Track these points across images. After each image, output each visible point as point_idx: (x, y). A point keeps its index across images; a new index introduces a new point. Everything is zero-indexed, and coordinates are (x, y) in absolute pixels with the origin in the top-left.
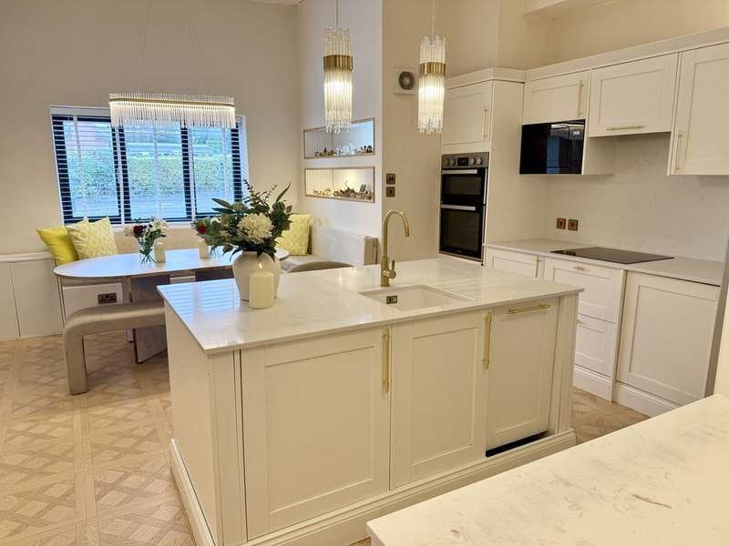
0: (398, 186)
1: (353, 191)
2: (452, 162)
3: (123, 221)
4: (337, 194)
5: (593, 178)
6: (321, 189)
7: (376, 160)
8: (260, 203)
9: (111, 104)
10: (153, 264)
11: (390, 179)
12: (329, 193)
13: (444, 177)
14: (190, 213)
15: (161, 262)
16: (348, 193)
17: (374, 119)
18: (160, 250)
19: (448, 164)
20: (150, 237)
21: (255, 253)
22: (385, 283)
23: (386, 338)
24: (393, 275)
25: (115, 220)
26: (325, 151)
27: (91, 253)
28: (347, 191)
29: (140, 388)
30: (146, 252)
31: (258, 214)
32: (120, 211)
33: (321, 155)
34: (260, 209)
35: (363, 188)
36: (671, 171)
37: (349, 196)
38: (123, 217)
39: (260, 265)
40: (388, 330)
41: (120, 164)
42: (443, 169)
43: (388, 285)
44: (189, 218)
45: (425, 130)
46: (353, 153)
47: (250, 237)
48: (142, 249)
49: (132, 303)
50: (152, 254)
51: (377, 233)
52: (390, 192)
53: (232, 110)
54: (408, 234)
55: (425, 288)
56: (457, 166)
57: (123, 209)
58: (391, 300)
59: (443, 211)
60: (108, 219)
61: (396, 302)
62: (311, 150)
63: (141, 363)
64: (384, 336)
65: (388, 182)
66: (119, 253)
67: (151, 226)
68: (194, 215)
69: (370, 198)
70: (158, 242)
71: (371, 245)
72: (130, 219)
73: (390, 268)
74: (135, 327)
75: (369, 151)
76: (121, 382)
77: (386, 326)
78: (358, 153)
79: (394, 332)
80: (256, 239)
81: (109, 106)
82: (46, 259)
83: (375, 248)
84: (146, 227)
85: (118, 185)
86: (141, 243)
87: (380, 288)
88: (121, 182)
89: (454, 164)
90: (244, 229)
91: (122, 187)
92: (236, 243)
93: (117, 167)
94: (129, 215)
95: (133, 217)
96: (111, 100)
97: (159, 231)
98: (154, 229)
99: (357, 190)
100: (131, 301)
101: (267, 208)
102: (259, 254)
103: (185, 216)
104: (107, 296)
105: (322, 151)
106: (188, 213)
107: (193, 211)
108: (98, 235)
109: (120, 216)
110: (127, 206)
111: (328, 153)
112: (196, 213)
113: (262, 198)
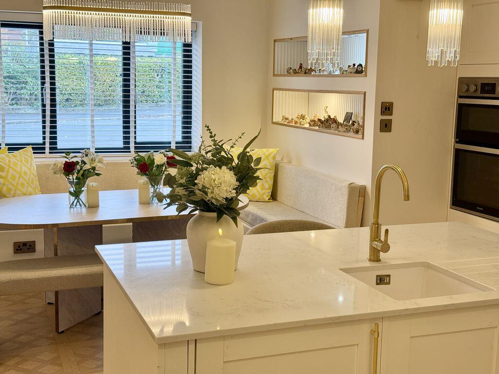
0: (396, 118)
1: (335, 121)
2: (473, 88)
3: (47, 150)
4: (313, 123)
6: (293, 115)
7: (368, 83)
8: (223, 154)
9: (45, 12)
10: (84, 210)
11: (387, 108)
12: (303, 122)
13: (461, 107)
14: (128, 143)
15: (93, 207)
16: (328, 123)
17: (368, 32)
18: (93, 193)
19: (468, 90)
20: (83, 175)
21: (215, 215)
22: (375, 257)
23: (375, 334)
24: (386, 248)
25: (38, 149)
26: (301, 67)
27: (10, 190)
28: (327, 121)
29: (61, 365)
30: (76, 194)
31: (220, 168)
32: (44, 138)
33: (295, 72)
34: (221, 161)
35: (348, 117)
37: (329, 127)
38: (47, 146)
39: (220, 231)
40: (377, 325)
41: (48, 80)
42: (460, 97)
43: (378, 260)
44: (126, 149)
45: (436, 62)
46: (338, 73)
47: (210, 196)
48: (72, 190)
49: (57, 258)
50: (83, 197)
51: (365, 180)
52: (385, 126)
53: (188, 19)
54: (407, 198)
55: (428, 266)
56: (478, 94)
57: (48, 135)
58: (382, 280)
59: (457, 152)
60: (30, 148)
61: (389, 283)
62: (281, 66)
63: (62, 332)
64: (372, 332)
65: (383, 113)
66: (43, 192)
67: (84, 163)
68: (132, 145)
69: (357, 132)
70: (91, 182)
71: (357, 194)
72: (56, 148)
73: (383, 238)
74: (59, 288)
75: (359, 71)
76: (38, 357)
77: (375, 320)
78: (343, 73)
79: (385, 328)
80: (216, 199)
83: (361, 199)
84: (78, 163)
85: (44, 106)
86: (71, 183)
87: (368, 264)
88: (48, 102)
89: (476, 91)
90: (204, 186)
91: (48, 108)
92: (192, 202)
93: (43, 83)
94: (55, 143)
95: (59, 146)
96: (45, 8)
97: (94, 168)
98: (87, 167)
99: (341, 120)
100: (56, 254)
101: (232, 160)
102: (219, 217)
103: (121, 145)
104: (25, 244)
105: (297, 67)
106: (125, 143)
107: (132, 140)
108: (18, 169)
109: (44, 143)
110: (53, 132)
111: (303, 70)
112: (136, 143)
113: (226, 147)
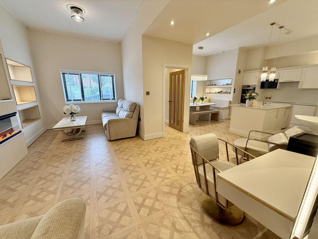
17: (232, 79)
36: (299, 88)
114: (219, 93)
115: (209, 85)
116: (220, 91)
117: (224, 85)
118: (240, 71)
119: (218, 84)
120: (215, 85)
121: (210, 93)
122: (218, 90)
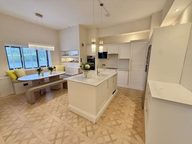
3: (24, 68)
5: (109, 59)
9: (29, 45)
17: (78, 50)
27: (21, 75)
30: (39, 74)
36: (119, 58)
42: (87, 58)
43: (98, 74)
56: (90, 57)
63: (42, 95)
65: (81, 60)
70: (42, 72)
81: (28, 45)
82: (8, 78)
104: (26, 84)
108: (22, 72)
114: (71, 62)
115: (63, 55)
116: (72, 61)
117: (74, 55)
118: (82, 44)
119: (69, 54)
120: (67, 55)
121: (66, 62)
122: (70, 59)
